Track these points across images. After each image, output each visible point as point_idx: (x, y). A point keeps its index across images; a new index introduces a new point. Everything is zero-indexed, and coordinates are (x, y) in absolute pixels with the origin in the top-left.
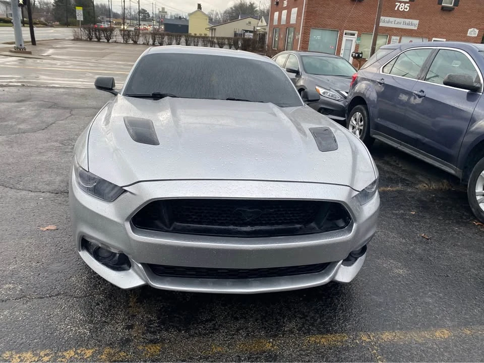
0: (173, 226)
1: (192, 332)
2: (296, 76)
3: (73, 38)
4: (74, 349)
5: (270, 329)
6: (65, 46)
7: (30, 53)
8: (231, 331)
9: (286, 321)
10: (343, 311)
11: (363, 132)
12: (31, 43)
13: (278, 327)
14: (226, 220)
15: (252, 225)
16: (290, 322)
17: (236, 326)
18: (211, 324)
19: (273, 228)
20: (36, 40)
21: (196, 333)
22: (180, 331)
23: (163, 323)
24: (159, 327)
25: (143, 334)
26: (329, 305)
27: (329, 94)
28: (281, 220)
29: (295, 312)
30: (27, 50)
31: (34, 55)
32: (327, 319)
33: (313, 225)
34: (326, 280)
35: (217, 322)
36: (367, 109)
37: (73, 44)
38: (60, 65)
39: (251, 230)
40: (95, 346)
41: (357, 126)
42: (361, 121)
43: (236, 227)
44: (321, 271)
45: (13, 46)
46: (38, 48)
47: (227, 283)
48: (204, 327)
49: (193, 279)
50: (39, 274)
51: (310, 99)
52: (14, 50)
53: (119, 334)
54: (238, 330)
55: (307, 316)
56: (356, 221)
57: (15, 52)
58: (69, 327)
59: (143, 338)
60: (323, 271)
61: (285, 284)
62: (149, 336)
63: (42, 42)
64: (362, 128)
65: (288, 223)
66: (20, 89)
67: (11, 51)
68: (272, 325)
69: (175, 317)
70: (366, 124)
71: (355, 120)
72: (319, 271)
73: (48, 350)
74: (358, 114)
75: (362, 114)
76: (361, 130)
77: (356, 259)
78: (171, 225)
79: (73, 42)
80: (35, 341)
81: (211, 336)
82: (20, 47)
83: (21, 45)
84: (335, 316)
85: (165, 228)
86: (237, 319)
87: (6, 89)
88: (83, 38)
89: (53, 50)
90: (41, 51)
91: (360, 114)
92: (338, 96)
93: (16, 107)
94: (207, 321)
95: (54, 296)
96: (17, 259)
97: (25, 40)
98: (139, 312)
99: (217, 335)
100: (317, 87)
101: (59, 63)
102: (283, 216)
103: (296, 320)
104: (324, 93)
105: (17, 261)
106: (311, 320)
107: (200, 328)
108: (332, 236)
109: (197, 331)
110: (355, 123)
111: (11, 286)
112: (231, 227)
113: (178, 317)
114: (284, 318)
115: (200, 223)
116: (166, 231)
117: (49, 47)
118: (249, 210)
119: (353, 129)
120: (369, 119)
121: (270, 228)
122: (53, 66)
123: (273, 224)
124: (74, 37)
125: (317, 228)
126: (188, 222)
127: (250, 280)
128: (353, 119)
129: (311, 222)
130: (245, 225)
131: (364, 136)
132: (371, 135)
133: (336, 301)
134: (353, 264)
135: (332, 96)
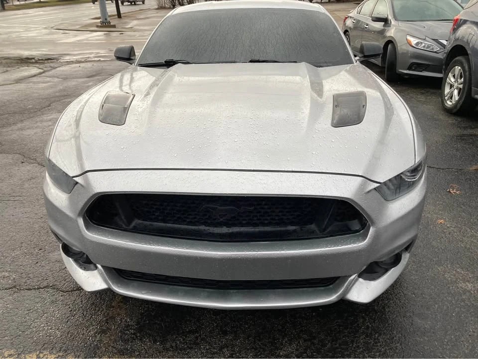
0: (133, 224)
1: (168, 346)
2: (384, 26)
3: (157, 7)
4: (38, 353)
5: (261, 350)
6: (148, 16)
7: (114, 26)
8: (214, 348)
9: (286, 342)
10: (367, 336)
11: (463, 93)
12: (117, 17)
13: (272, 349)
14: (195, 218)
15: (228, 225)
16: (290, 344)
17: (222, 342)
18: (193, 336)
19: (257, 229)
20: (121, 12)
21: (172, 347)
22: (155, 341)
23: (140, 329)
24: (134, 334)
25: (115, 341)
26: (350, 326)
27: (423, 45)
28: (267, 220)
29: (302, 331)
30: (111, 24)
31: (118, 28)
32: (340, 345)
33: (313, 227)
34: (332, 298)
35: (200, 336)
36: (468, 61)
37: (157, 13)
38: (139, 37)
39: (227, 231)
40: (60, 351)
41: (456, 85)
42: (461, 77)
43: (207, 228)
44: (328, 285)
45: (99, 21)
46: (123, 20)
47: (202, 294)
48: (184, 340)
49: (164, 285)
50: (37, 263)
51: (366, 54)
52: (100, 24)
53: (89, 339)
54: (221, 349)
55: (314, 338)
56: (373, 223)
57: (101, 27)
58: (43, 325)
59: (112, 347)
60: (331, 286)
61: (276, 301)
62: (120, 345)
63: (127, 14)
64: (461, 86)
65: (278, 224)
66: (95, 65)
67: (98, 26)
68: (266, 345)
69: (155, 323)
70: (467, 81)
71: (454, 76)
72: (326, 286)
73: (12, 351)
74: (458, 69)
75: (463, 68)
76: (460, 89)
77: (387, 270)
78: (129, 223)
79: (158, 11)
80: (6, 338)
81: (188, 352)
82: (105, 21)
83: (106, 19)
84: (352, 342)
85: (124, 226)
86: (225, 333)
87: (82, 65)
88: (166, 6)
89: (137, 21)
90: (126, 23)
91: (459, 68)
92: (437, 48)
93: (84, 83)
94: (190, 332)
95: (42, 288)
96: (23, 245)
97: (109, 14)
98: (119, 314)
99: (195, 352)
100: (409, 38)
101: (137, 34)
102: (269, 216)
103: (299, 342)
104: (417, 44)
105: (22, 247)
106: (318, 344)
107: (179, 340)
108: (336, 244)
109: (174, 345)
110: (453, 80)
111: (7, 274)
112: (202, 227)
113: (159, 324)
114: (283, 339)
115: (164, 221)
116: (125, 230)
117: (132, 18)
118: (219, 208)
119: (451, 88)
120: (470, 74)
121: (253, 230)
122: (132, 38)
123: (255, 225)
124: (158, 5)
125: (318, 232)
126: (151, 220)
127: (232, 291)
128: (450, 75)
129: (311, 224)
130: (220, 225)
131: (464, 96)
132: (472, 95)
133: (361, 320)
134: (379, 277)
135: (428, 47)
